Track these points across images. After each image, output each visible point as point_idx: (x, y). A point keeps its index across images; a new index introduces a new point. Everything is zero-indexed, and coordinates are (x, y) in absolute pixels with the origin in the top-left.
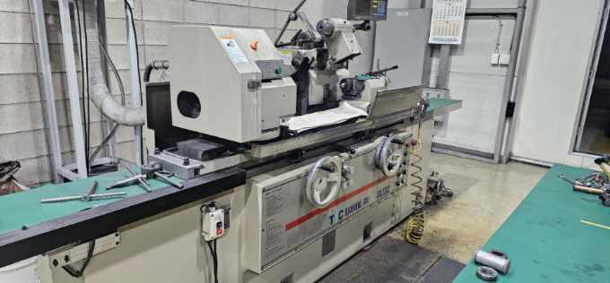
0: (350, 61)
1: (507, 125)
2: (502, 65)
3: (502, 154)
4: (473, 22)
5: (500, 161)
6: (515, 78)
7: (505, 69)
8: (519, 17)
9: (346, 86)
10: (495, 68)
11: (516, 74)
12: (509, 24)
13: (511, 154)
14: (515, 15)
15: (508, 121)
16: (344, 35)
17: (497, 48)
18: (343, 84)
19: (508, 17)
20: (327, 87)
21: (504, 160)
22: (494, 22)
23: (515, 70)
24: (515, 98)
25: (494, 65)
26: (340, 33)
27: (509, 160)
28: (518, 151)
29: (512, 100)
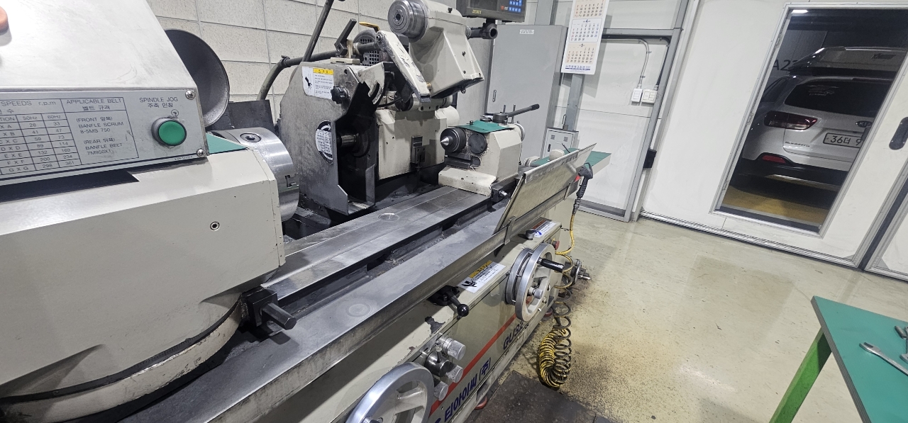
0: (460, 93)
1: (644, 176)
2: (645, 104)
3: (634, 211)
4: (611, 46)
5: (631, 219)
6: (659, 121)
7: (647, 110)
8: (673, 41)
9: (452, 143)
10: (637, 107)
11: (660, 116)
12: (659, 49)
13: (642, 210)
14: (667, 39)
15: (645, 172)
16: (447, 38)
17: (640, 82)
18: (447, 139)
19: (658, 40)
20: (416, 142)
21: (636, 217)
22: (639, 47)
23: (658, 111)
24: (655, 146)
25: (634, 103)
26: (438, 31)
27: (640, 217)
28: (651, 207)
29: (652, 148)
